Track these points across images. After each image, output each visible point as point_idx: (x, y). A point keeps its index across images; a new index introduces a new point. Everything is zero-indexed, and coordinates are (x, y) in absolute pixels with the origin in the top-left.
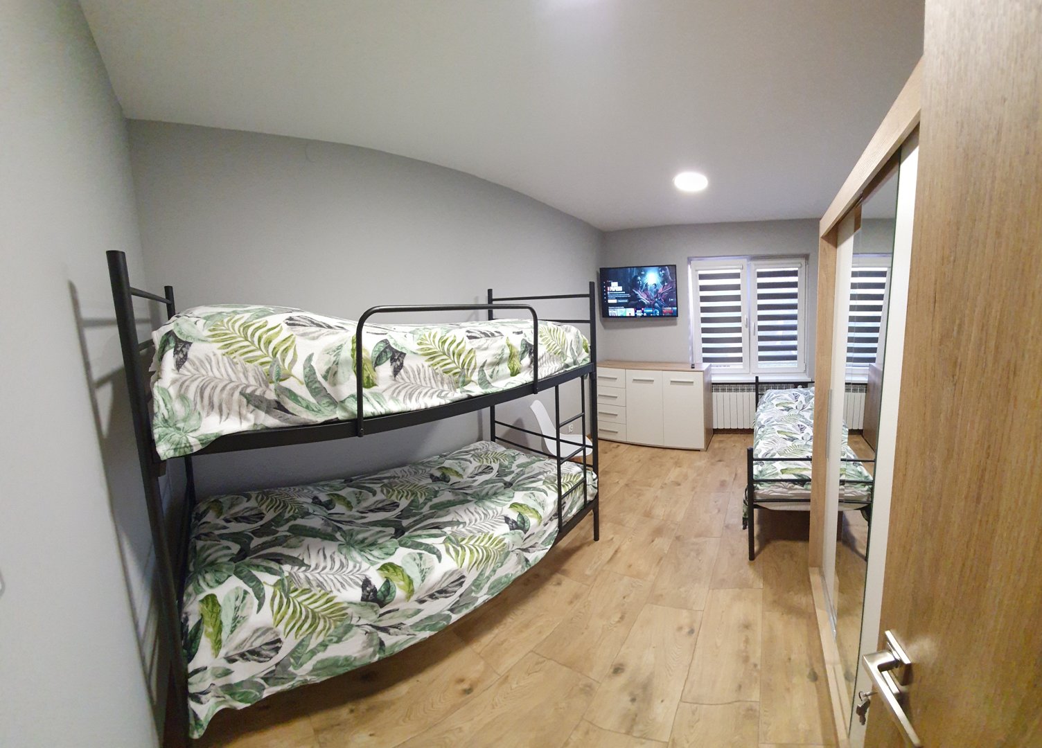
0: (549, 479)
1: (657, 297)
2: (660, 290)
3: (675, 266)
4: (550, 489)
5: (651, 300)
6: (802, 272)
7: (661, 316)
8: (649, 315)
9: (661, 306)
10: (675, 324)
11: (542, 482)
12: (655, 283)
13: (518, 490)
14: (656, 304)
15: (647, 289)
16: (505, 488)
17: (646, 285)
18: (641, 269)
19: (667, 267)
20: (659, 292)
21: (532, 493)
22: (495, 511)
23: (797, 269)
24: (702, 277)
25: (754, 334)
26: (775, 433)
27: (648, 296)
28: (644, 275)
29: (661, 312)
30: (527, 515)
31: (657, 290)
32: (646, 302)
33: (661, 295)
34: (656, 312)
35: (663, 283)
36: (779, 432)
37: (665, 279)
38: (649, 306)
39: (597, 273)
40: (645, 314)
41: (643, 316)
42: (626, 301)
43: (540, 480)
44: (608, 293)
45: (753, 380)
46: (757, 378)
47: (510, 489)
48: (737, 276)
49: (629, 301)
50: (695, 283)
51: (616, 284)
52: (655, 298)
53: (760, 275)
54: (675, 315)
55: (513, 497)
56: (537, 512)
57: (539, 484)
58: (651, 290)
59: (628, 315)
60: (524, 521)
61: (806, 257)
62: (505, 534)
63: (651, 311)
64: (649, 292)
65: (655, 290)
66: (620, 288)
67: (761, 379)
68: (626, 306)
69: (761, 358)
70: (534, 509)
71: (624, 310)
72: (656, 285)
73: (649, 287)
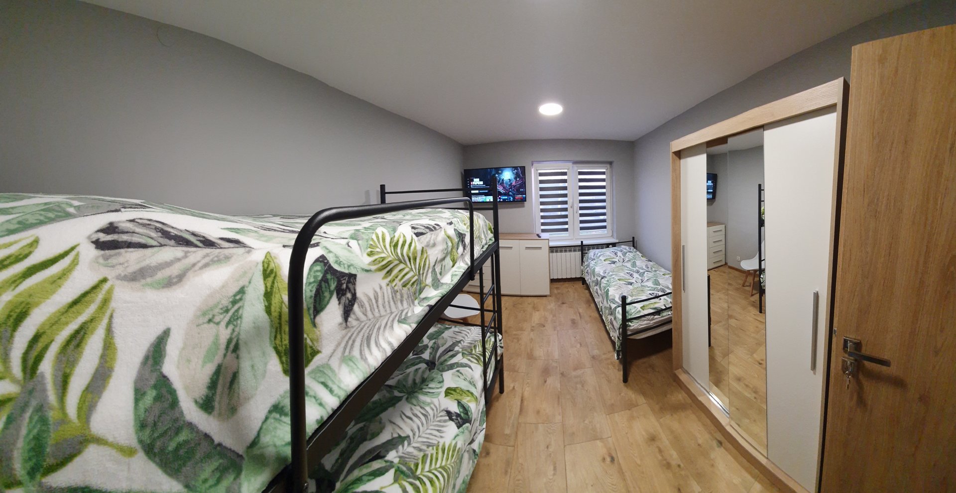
0: (466, 350)
1: (511, 188)
2: (514, 183)
3: (525, 167)
4: (471, 361)
5: (507, 190)
6: (608, 172)
7: (514, 201)
8: (504, 200)
9: (514, 194)
10: (523, 206)
11: (461, 354)
12: (509, 178)
13: (443, 370)
14: (510, 193)
15: (503, 183)
16: (430, 370)
17: (503, 180)
18: (499, 170)
19: (519, 168)
21: (458, 371)
22: (432, 406)
23: (604, 170)
24: (541, 175)
25: (577, 212)
26: (617, 281)
27: (504, 188)
28: (501, 173)
29: (514, 198)
30: (465, 400)
31: (511, 183)
32: (502, 191)
33: (515, 186)
34: (510, 198)
35: (515, 178)
36: (619, 280)
37: (517, 176)
38: (505, 194)
39: (462, 173)
40: (501, 200)
41: (500, 201)
42: (486, 191)
43: (458, 353)
44: (472, 186)
45: (580, 243)
46: (582, 242)
47: (435, 370)
48: (565, 174)
49: (489, 191)
50: (536, 178)
51: (478, 179)
52: (510, 189)
53: (580, 173)
54: (524, 200)
55: (443, 381)
56: (472, 394)
57: (459, 359)
58: (507, 183)
59: (488, 200)
60: (466, 410)
61: (611, 163)
62: (455, 437)
63: (507, 198)
64: (505, 185)
65: (509, 183)
66: (482, 183)
67: (585, 243)
68: (486, 195)
69: (582, 229)
70: (468, 391)
71: (484, 197)
72: (510, 180)
73: (505, 181)
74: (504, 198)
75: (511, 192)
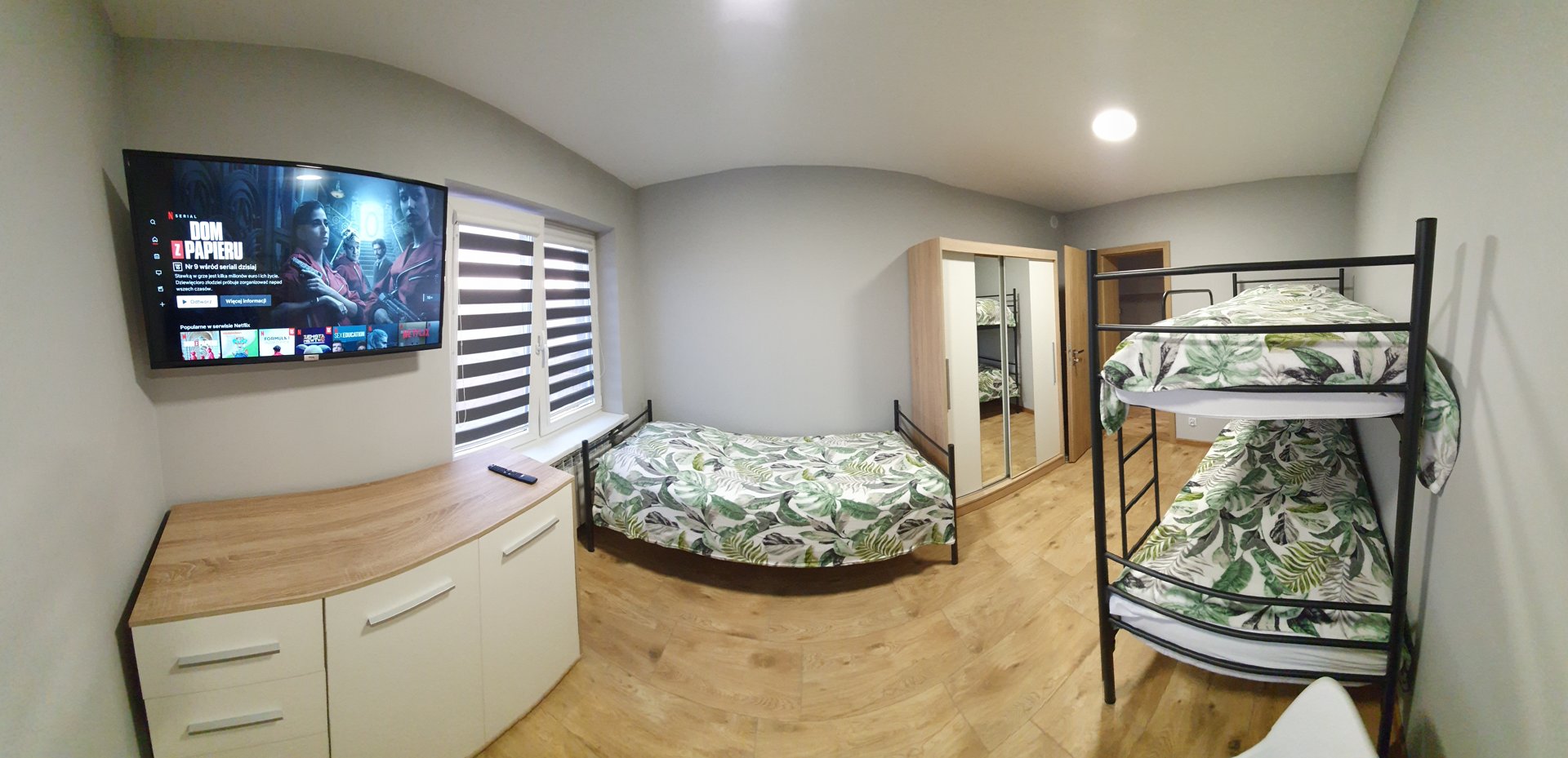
1: (384, 288)
2: (398, 267)
5: (363, 298)
8: (348, 351)
9: (396, 318)
12: (381, 236)
14: (381, 313)
15: (349, 259)
17: (349, 245)
20: (393, 270)
27: (351, 284)
28: (340, 207)
29: (394, 336)
31: (388, 265)
32: (342, 303)
33: (400, 279)
34: (377, 338)
38: (355, 320)
40: (337, 348)
41: (326, 355)
42: (263, 301)
44: (177, 266)
51: (217, 231)
52: (378, 291)
58: (365, 262)
63: (362, 334)
64: (359, 270)
65: (377, 263)
66: (235, 250)
68: (257, 319)
71: (250, 335)
72: (382, 244)
73: (358, 251)
74: (348, 335)
75: (385, 307)
